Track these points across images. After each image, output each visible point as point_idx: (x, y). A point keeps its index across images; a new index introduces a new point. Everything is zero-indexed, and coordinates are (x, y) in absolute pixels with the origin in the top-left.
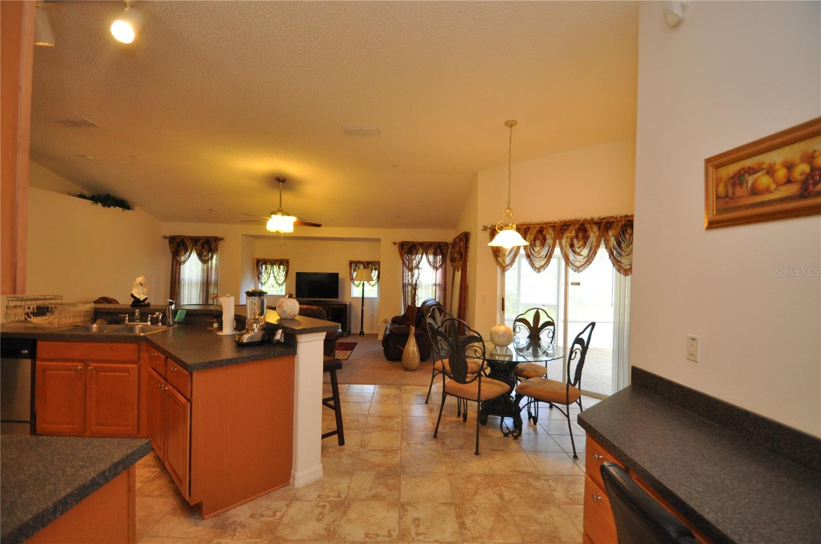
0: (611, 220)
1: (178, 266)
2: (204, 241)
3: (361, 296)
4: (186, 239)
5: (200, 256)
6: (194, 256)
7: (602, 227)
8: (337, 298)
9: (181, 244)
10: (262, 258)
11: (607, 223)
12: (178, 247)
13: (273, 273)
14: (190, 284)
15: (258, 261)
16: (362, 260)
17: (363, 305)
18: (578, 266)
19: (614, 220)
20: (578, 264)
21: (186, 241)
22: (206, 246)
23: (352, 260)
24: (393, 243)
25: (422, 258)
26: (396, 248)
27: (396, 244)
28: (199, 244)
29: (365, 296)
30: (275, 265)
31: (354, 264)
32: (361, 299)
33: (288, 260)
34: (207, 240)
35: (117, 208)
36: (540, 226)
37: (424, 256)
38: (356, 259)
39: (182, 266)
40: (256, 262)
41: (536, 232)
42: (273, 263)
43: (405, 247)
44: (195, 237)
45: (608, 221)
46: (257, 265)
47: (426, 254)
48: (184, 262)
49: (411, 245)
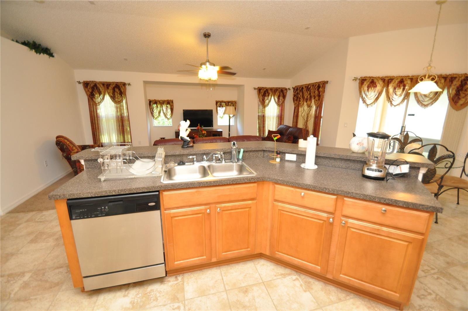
0: (455, 76)
1: (95, 107)
2: (113, 86)
3: (228, 125)
4: (99, 84)
5: (113, 98)
6: (107, 98)
7: (448, 80)
8: (213, 127)
9: (95, 88)
10: (153, 99)
11: (452, 78)
12: (93, 91)
13: (163, 110)
14: (108, 120)
15: (150, 102)
16: (224, 101)
17: (229, 131)
18: (425, 104)
19: (457, 76)
20: (426, 103)
21: (98, 85)
22: (117, 90)
23: (218, 100)
24: (254, 88)
25: (271, 98)
26: (256, 92)
27: (256, 89)
28: (110, 88)
29: (231, 125)
30: (164, 104)
31: (219, 104)
32: (228, 126)
33: (173, 100)
34: (116, 84)
35: (45, 55)
36: (401, 78)
37: (273, 97)
38: (220, 100)
39: (98, 107)
40: (148, 102)
41: (398, 82)
42: (162, 103)
43: (262, 91)
44: (106, 82)
45: (453, 76)
46: (150, 105)
47: (273, 96)
48: (100, 103)
49: (265, 90)
